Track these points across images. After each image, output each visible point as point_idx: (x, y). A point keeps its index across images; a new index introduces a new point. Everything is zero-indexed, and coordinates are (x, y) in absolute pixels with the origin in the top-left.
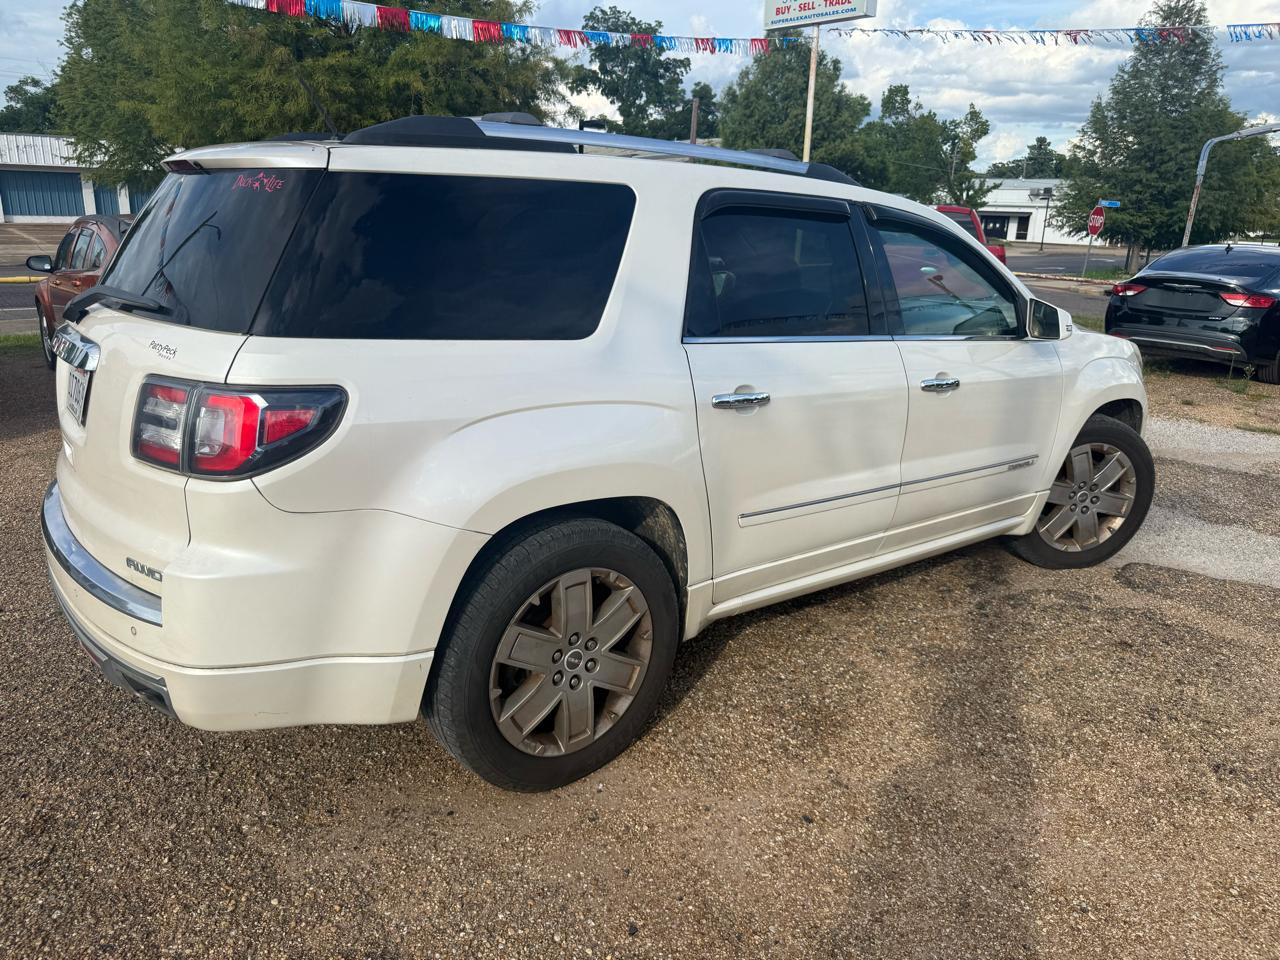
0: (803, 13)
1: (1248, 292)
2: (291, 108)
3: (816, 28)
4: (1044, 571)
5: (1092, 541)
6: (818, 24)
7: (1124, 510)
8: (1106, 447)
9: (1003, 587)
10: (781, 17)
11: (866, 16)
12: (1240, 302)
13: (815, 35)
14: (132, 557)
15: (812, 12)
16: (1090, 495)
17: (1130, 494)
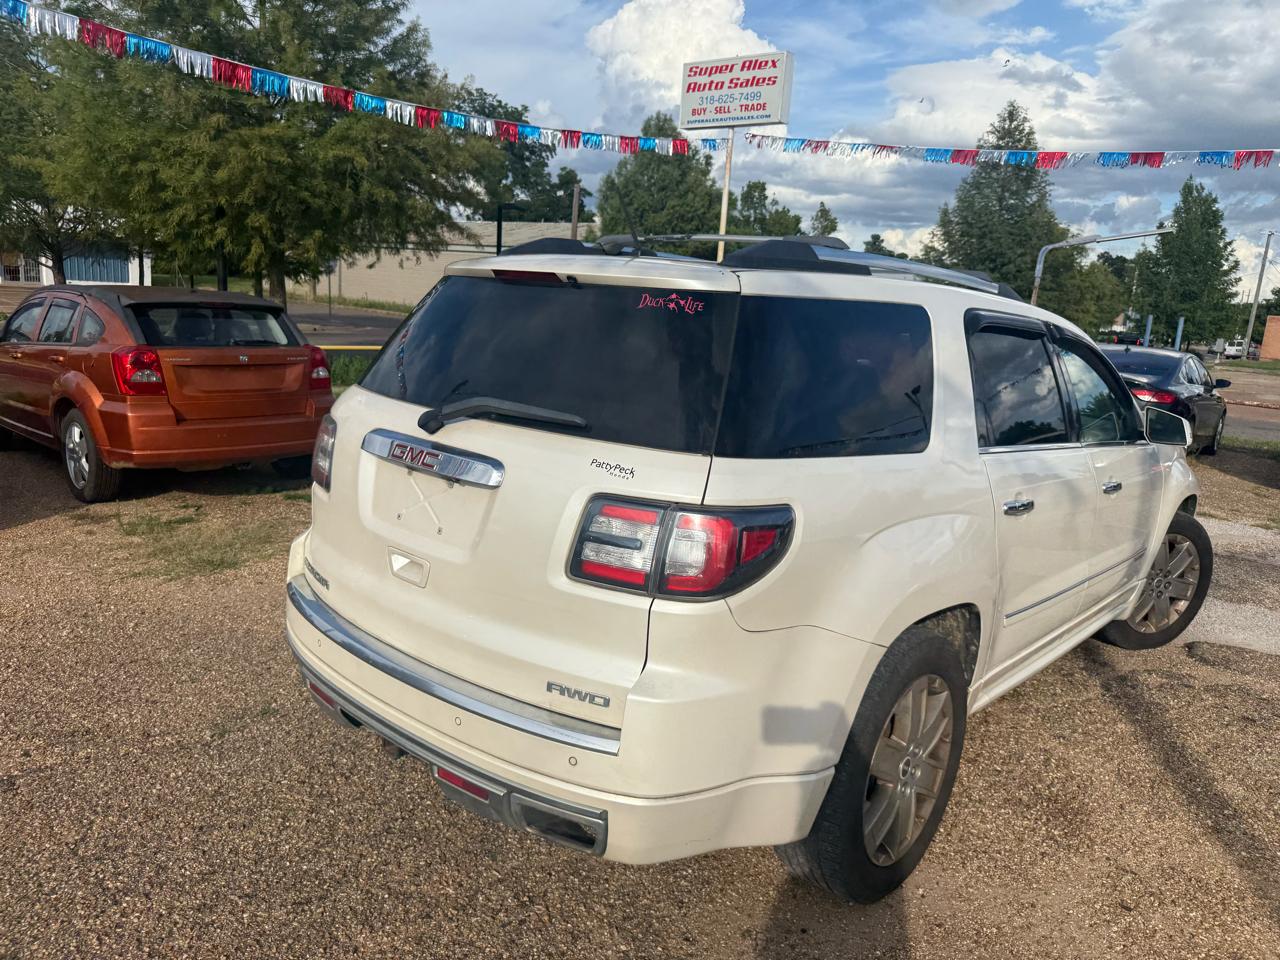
0: (719, 116)
1: (1151, 388)
2: (221, 175)
3: (731, 130)
4: (1128, 652)
5: (1164, 623)
6: (732, 127)
7: (1189, 594)
8: (1179, 537)
9: (1107, 669)
10: (697, 117)
11: (780, 123)
12: (1147, 398)
13: (730, 136)
14: (552, 680)
15: (727, 115)
16: (1165, 581)
17: (1193, 579)
